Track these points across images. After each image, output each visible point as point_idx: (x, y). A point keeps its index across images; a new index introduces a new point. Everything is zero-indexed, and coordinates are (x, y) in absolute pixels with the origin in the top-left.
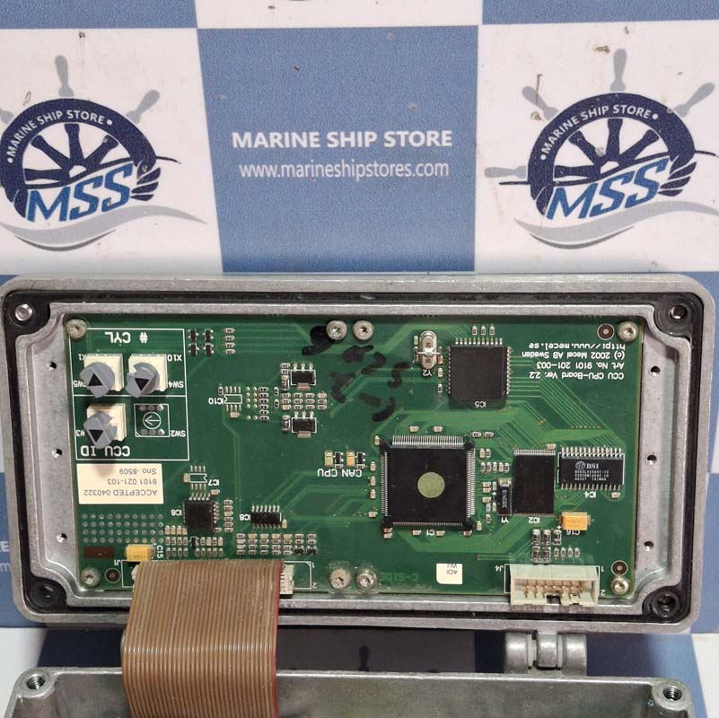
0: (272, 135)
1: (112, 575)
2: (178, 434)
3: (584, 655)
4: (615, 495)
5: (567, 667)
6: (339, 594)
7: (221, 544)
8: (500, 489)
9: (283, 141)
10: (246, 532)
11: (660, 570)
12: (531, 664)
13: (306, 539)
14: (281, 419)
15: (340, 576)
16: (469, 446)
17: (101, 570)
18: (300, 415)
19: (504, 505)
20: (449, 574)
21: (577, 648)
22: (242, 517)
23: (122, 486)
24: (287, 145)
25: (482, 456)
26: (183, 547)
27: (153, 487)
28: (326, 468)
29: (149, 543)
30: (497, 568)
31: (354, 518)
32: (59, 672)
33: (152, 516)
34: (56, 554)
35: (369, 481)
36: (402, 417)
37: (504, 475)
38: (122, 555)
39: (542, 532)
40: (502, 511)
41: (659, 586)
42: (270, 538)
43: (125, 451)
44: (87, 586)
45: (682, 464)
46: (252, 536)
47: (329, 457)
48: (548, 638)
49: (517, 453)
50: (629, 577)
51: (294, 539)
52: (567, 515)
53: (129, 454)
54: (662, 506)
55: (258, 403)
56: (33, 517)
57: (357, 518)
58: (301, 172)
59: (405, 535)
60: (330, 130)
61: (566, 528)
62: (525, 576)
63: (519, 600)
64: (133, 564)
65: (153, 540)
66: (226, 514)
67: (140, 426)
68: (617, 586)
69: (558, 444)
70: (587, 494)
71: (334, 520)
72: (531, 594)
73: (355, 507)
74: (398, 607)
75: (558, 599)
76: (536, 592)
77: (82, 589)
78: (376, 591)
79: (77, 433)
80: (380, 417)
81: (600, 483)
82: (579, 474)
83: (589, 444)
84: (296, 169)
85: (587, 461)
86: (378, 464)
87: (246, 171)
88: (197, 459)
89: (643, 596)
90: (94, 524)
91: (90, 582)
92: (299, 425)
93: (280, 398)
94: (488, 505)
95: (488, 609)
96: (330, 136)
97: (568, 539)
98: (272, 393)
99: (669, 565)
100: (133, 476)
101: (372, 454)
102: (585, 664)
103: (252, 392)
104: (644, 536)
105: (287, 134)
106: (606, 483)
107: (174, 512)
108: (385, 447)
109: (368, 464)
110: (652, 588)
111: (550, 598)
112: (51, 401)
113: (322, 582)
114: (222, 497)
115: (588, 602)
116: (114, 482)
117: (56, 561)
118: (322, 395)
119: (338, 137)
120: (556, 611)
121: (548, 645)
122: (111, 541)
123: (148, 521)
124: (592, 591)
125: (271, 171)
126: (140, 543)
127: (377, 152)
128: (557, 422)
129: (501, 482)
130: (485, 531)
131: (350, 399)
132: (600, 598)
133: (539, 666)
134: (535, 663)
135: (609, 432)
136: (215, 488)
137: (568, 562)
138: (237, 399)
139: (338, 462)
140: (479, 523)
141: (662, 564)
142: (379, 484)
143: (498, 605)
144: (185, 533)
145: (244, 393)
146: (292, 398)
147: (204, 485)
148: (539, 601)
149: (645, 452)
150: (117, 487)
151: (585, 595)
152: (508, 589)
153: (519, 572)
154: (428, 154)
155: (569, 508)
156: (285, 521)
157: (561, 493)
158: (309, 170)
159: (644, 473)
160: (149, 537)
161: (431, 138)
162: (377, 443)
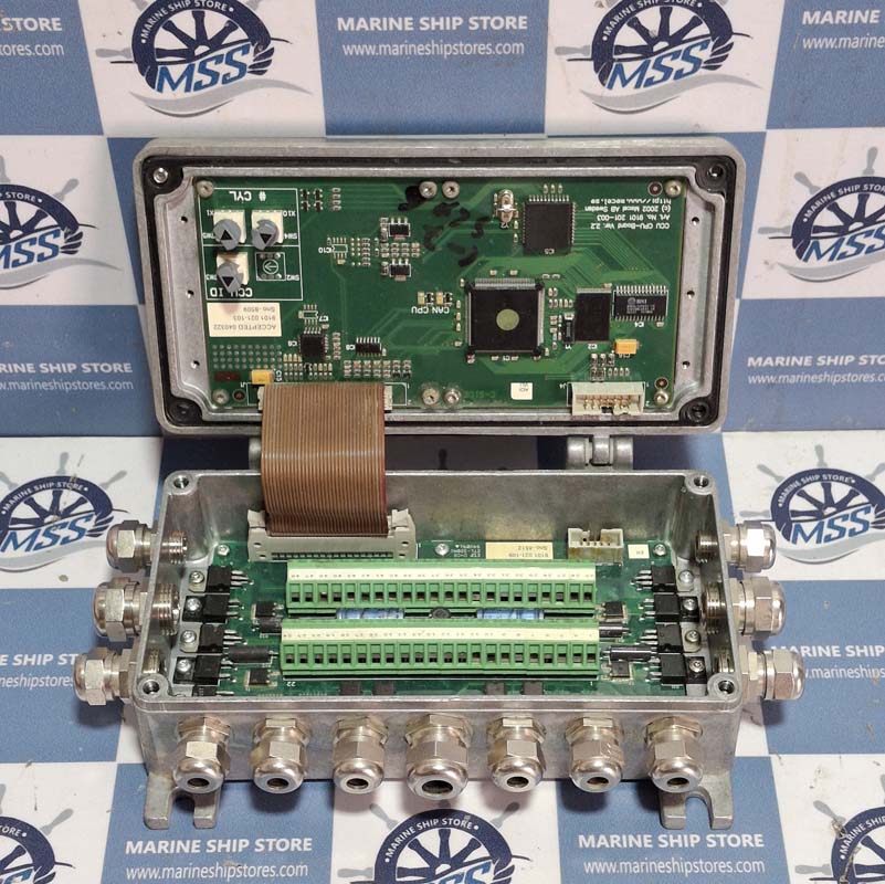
0: (372, 20)
1: (239, 395)
2: (293, 278)
3: (631, 454)
4: (660, 324)
5: (617, 463)
6: (430, 410)
7: (330, 369)
8: (564, 321)
9: (381, 25)
10: (353, 359)
11: (695, 384)
12: (588, 461)
13: (402, 364)
14: (380, 264)
15: (431, 395)
16: (539, 287)
17: (229, 392)
18: (397, 262)
19: (568, 335)
20: (521, 391)
21: (625, 448)
22: (348, 347)
23: (246, 322)
24: (385, 29)
25: (550, 295)
26: (299, 372)
27: (272, 322)
28: (419, 306)
29: (270, 368)
30: (561, 386)
31: (442, 347)
32: (200, 474)
33: (272, 347)
34: (190, 379)
35: (455, 317)
36: (483, 263)
37: (568, 310)
38: (248, 378)
39: (599, 356)
40: (566, 340)
41: (694, 397)
42: (372, 364)
43: (248, 292)
44: (217, 404)
45: (715, 298)
46: (357, 363)
47: (422, 296)
48: (603, 440)
49: (580, 291)
50: (669, 391)
51: (392, 364)
52: (620, 342)
53: (251, 295)
54: (698, 331)
55: (361, 252)
56: (171, 347)
57: (446, 346)
58: (396, 50)
59: (484, 360)
60: (423, 16)
61: (618, 353)
62: (585, 393)
63: (579, 411)
64: (257, 386)
65: (272, 366)
66: (335, 344)
67: (260, 271)
68: (659, 398)
69: (613, 283)
70: (636, 324)
71: (425, 349)
72: (588, 406)
73: (444, 338)
74: (479, 419)
75: (611, 410)
76: (592, 405)
77: (214, 407)
78: (461, 406)
79: (206, 277)
80: (464, 263)
81: (647, 315)
82: (630, 308)
83: (640, 283)
84: (392, 48)
85: (637, 298)
86: (463, 303)
87: (348, 50)
88: (309, 298)
89: (680, 405)
90: (222, 353)
91: (220, 401)
92: (396, 271)
93: (379, 248)
94: (555, 335)
95: (553, 419)
96: (422, 21)
97: (620, 361)
98: (373, 243)
99: (702, 380)
100: (255, 314)
101: (458, 294)
102: (632, 460)
103: (356, 242)
104: (682, 357)
105: (385, 20)
106: (653, 314)
107: (290, 343)
108: (469, 288)
109: (455, 302)
110: (688, 398)
111: (604, 409)
112: (183, 250)
113: (416, 399)
114: (331, 330)
115: (635, 412)
116: (239, 318)
117: (190, 383)
118: (416, 245)
119: (429, 22)
120: (609, 419)
121: (601, 446)
122: (238, 367)
123: (269, 350)
124: (639, 403)
125: (370, 50)
126: (262, 368)
127: (463, 34)
128: (612, 264)
129: (565, 315)
130: (552, 356)
131: (439, 248)
132: (645, 408)
133: (594, 463)
134: (591, 461)
135: (656, 272)
136: (325, 323)
137: (620, 379)
138: (344, 249)
139: (429, 301)
140: (547, 350)
141: (695, 378)
142: (463, 319)
143: (562, 415)
144: (300, 360)
145: (349, 243)
146: (390, 247)
147: (316, 320)
148: (596, 412)
149: (685, 288)
150: (241, 322)
151: (634, 406)
152: (570, 403)
153: (580, 389)
154: (508, 36)
155: (622, 336)
156: (384, 350)
157: (615, 323)
158: (404, 49)
159: (684, 306)
160: (269, 364)
161: (509, 22)
162: (462, 285)
